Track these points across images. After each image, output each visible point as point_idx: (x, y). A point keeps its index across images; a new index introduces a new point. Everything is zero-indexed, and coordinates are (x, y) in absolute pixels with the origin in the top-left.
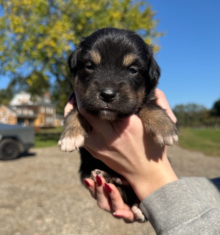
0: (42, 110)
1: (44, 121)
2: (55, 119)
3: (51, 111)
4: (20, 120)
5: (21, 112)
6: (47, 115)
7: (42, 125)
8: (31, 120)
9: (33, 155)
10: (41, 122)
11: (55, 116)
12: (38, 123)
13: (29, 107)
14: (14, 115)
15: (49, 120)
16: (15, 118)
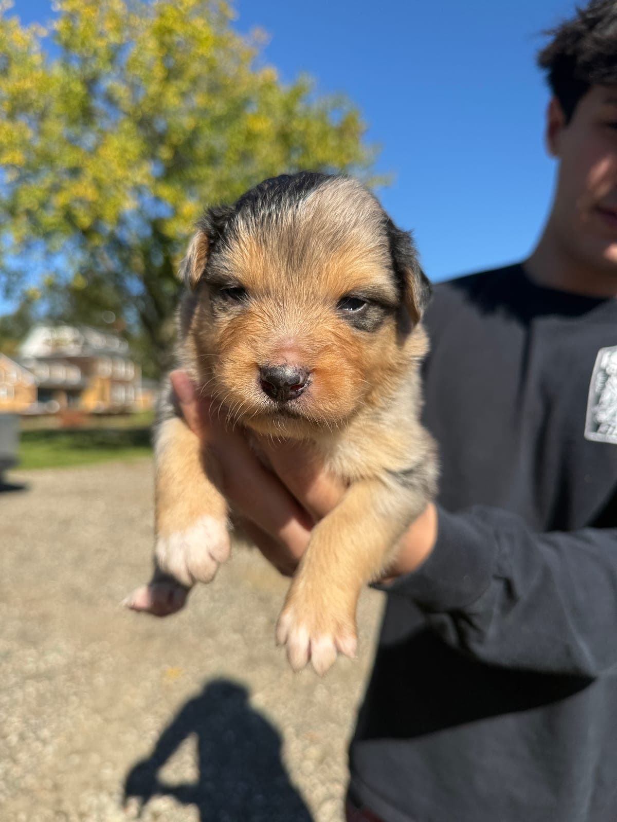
0: (105, 368)
1: (108, 397)
2: (140, 390)
3: (127, 370)
4: (44, 393)
5: (48, 372)
6: (116, 381)
7: (103, 406)
8: (74, 393)
9: (16, 488)
10: (102, 397)
11: (139, 383)
12: (91, 402)
13: (71, 361)
14: (29, 381)
15: (121, 395)
16: (29, 389)
